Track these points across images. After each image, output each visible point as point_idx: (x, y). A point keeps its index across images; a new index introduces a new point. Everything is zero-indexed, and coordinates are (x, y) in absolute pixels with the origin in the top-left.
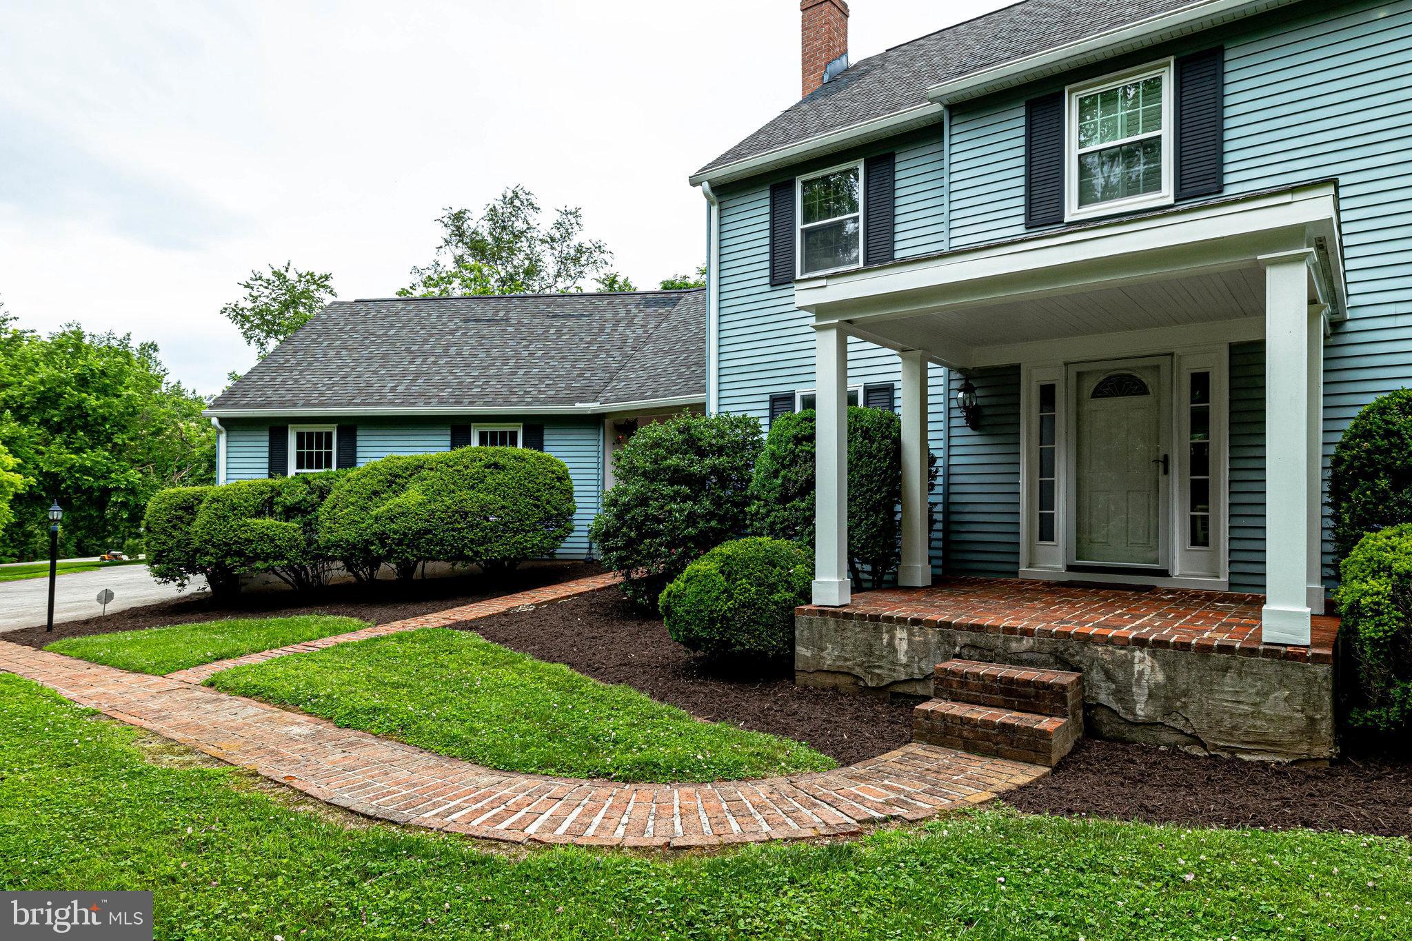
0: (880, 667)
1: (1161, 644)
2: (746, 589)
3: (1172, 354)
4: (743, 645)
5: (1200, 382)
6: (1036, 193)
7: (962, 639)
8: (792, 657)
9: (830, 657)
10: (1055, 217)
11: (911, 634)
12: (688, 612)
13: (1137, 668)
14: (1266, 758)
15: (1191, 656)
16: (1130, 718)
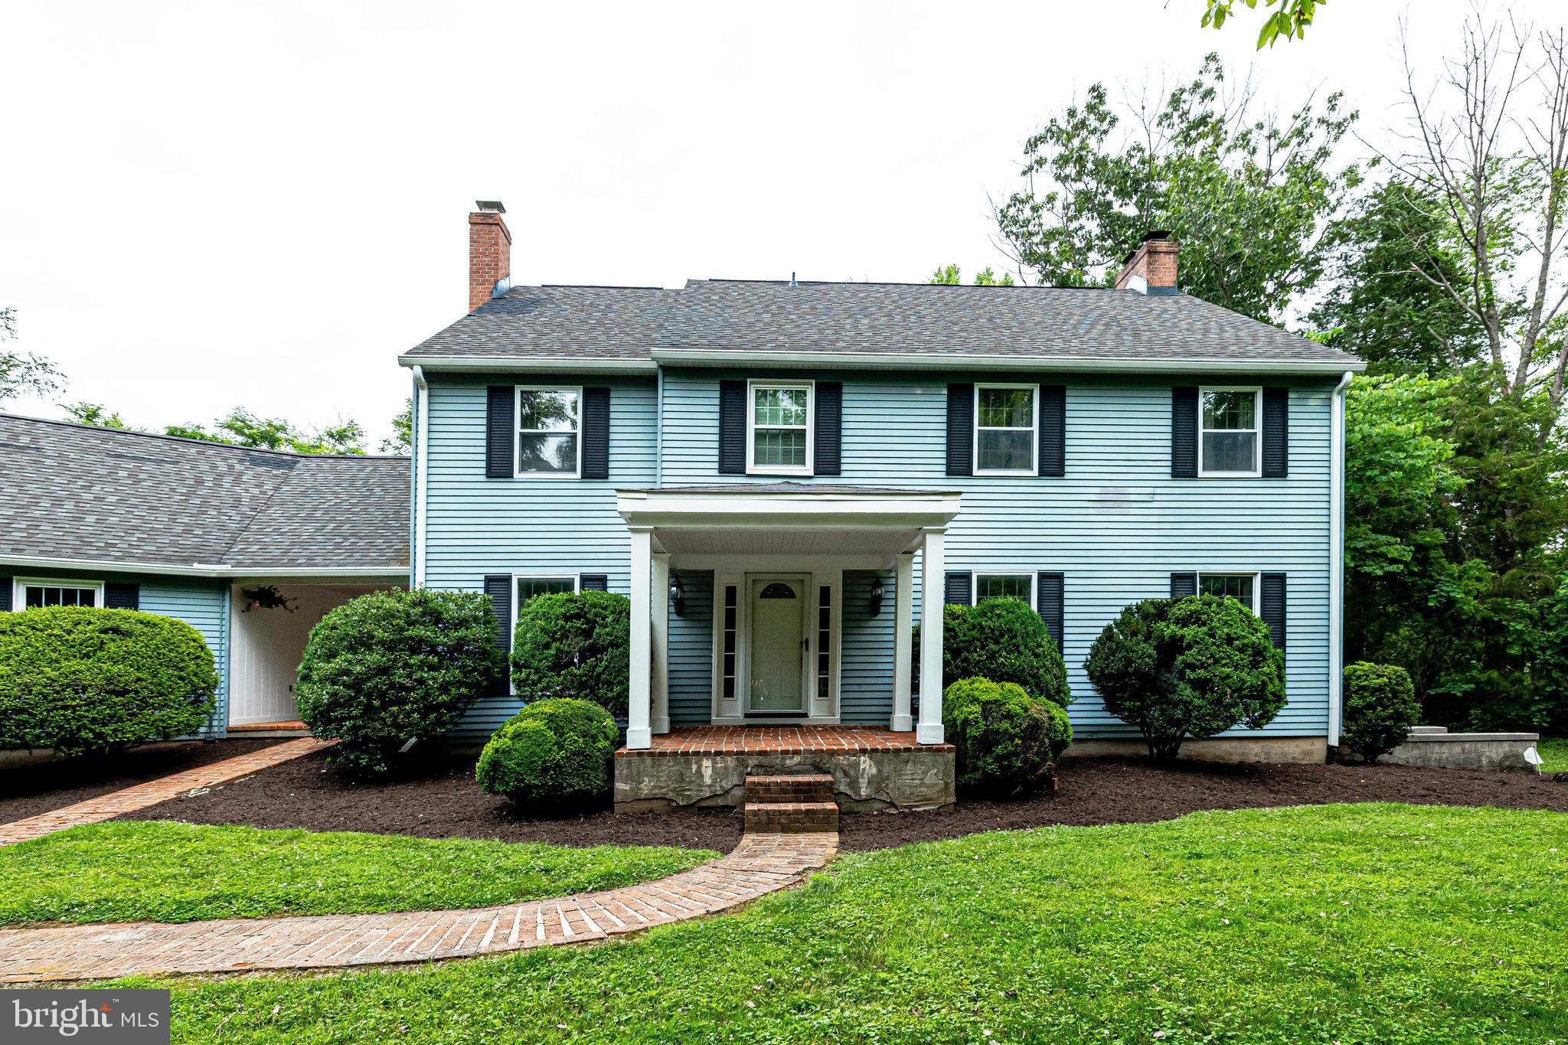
0: (689, 790)
1: (875, 751)
2: (574, 740)
3: (810, 573)
4: (573, 787)
5: (825, 593)
6: (727, 448)
7: (752, 762)
8: (611, 791)
9: (646, 787)
10: (740, 470)
11: (714, 763)
12: (518, 765)
13: (862, 767)
14: (927, 808)
15: (891, 756)
16: (857, 798)
